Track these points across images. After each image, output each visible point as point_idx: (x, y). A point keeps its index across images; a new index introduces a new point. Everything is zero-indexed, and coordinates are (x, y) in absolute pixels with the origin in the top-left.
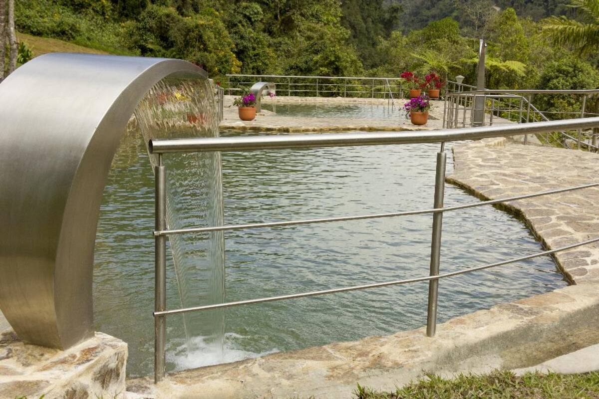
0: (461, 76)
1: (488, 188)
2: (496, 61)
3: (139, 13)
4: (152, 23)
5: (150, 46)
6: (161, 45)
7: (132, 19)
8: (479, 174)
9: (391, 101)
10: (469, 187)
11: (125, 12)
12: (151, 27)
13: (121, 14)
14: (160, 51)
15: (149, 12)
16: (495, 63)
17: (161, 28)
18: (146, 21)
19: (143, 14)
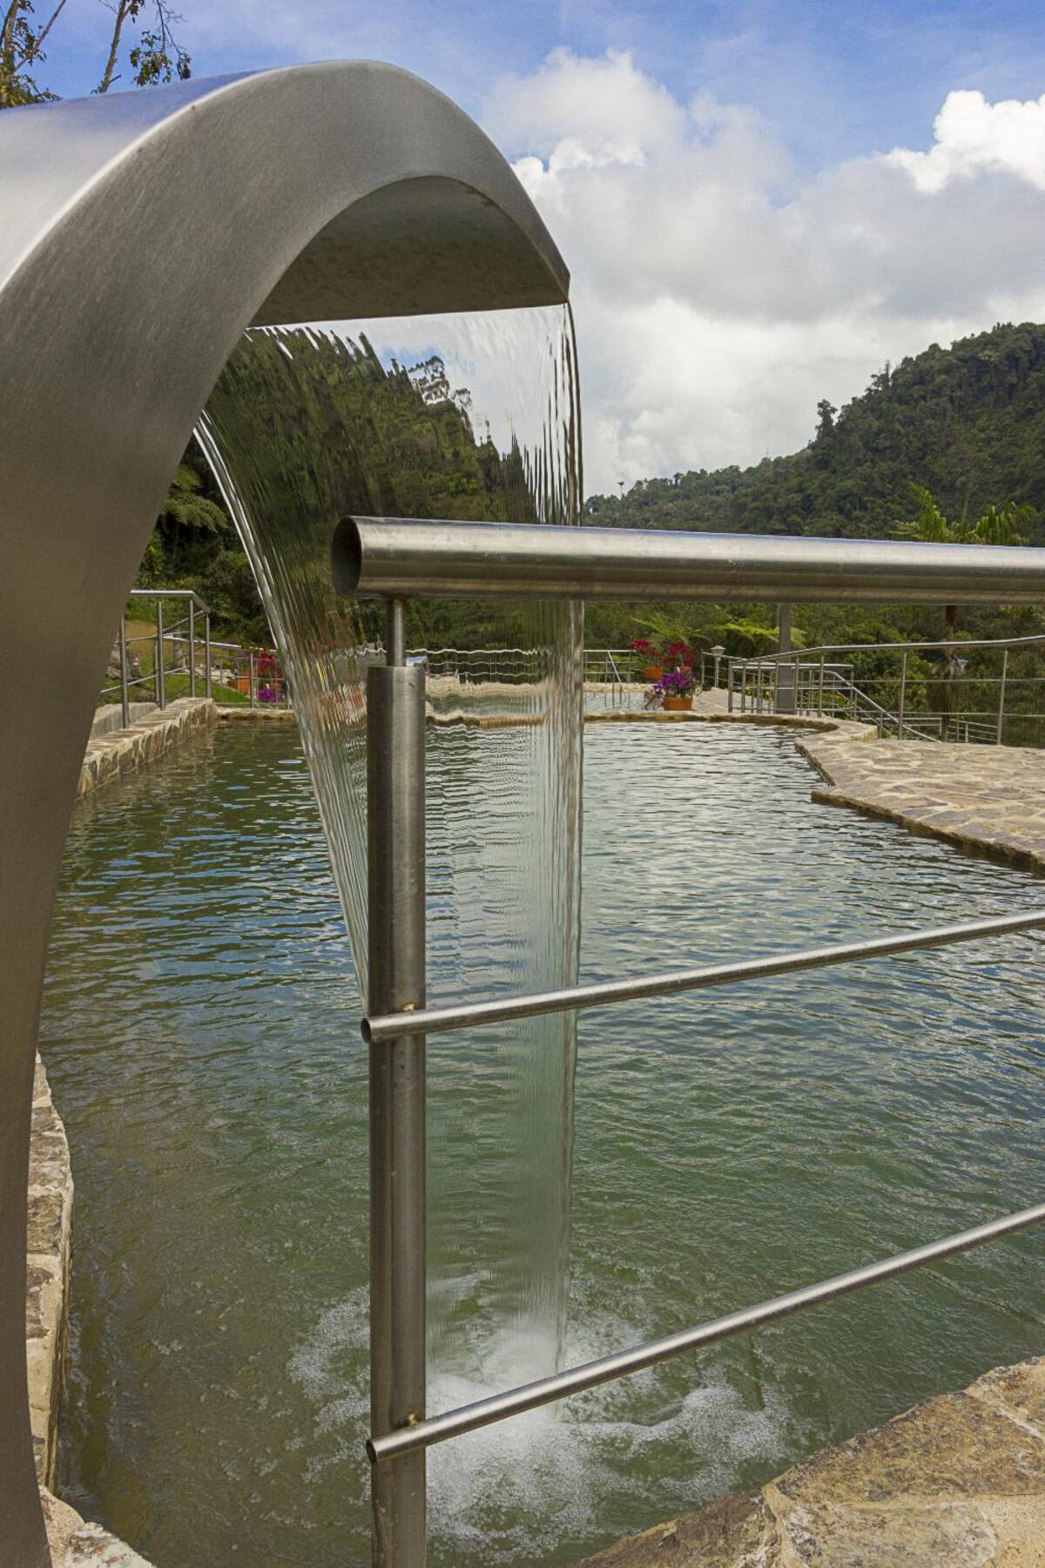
0: (719, 647)
1: (929, 812)
2: (761, 627)
3: (207, 565)
4: (227, 579)
5: (224, 614)
6: (240, 613)
7: (196, 574)
8: (890, 786)
9: (617, 685)
10: (887, 811)
11: (185, 564)
12: (225, 585)
13: (178, 568)
14: (238, 621)
15: (222, 563)
16: (760, 631)
17: (241, 586)
18: (217, 575)
19: (212, 566)
